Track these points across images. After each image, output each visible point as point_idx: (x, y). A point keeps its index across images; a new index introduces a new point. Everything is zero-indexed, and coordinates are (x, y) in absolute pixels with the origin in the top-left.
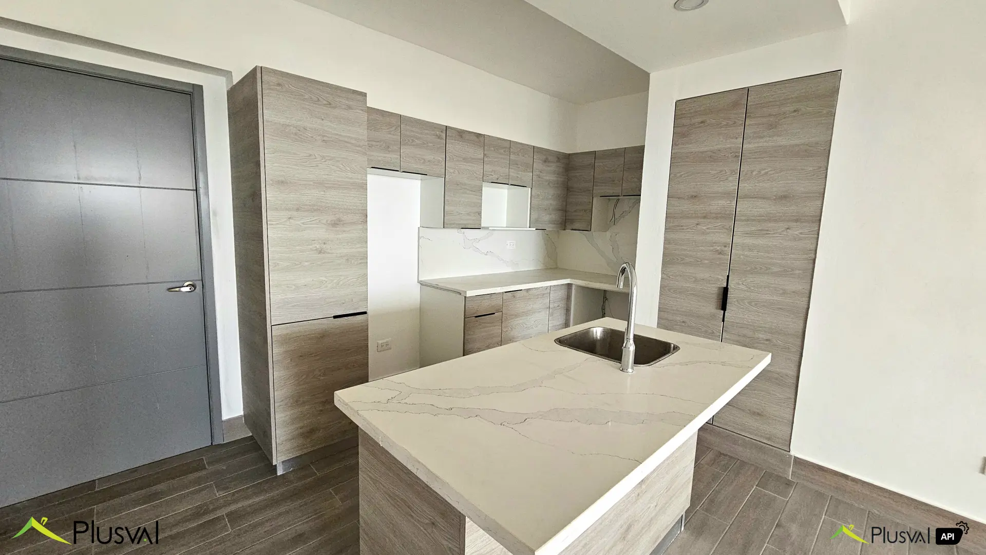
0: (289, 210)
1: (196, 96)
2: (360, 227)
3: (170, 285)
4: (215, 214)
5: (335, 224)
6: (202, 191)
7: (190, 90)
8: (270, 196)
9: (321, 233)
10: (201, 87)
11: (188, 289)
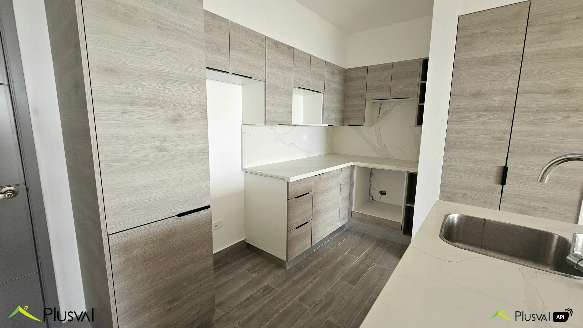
0: (122, 103)
6: (16, 85)
9: (161, 129)
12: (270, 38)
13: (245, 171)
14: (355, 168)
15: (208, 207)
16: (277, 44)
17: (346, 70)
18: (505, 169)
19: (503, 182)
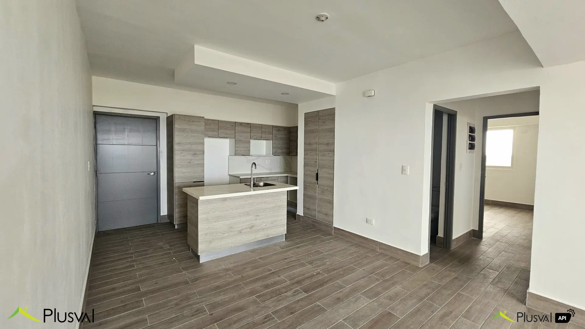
0: (181, 151)
1: (158, 120)
2: (202, 155)
3: (148, 173)
4: (161, 152)
5: (195, 154)
6: (158, 146)
7: (156, 118)
8: (176, 147)
9: (190, 157)
10: (159, 117)
11: (153, 174)
12: (237, 122)
13: (230, 175)
14: (289, 177)
15: (203, 181)
16: (241, 124)
17: (290, 127)
18: (317, 174)
19: (317, 180)
